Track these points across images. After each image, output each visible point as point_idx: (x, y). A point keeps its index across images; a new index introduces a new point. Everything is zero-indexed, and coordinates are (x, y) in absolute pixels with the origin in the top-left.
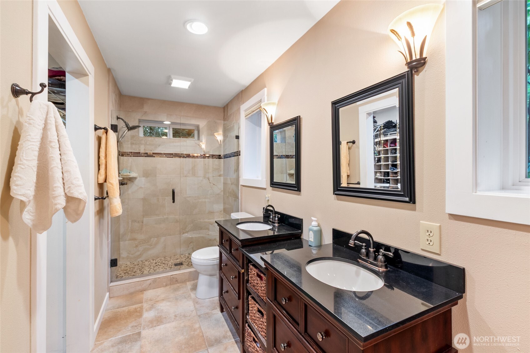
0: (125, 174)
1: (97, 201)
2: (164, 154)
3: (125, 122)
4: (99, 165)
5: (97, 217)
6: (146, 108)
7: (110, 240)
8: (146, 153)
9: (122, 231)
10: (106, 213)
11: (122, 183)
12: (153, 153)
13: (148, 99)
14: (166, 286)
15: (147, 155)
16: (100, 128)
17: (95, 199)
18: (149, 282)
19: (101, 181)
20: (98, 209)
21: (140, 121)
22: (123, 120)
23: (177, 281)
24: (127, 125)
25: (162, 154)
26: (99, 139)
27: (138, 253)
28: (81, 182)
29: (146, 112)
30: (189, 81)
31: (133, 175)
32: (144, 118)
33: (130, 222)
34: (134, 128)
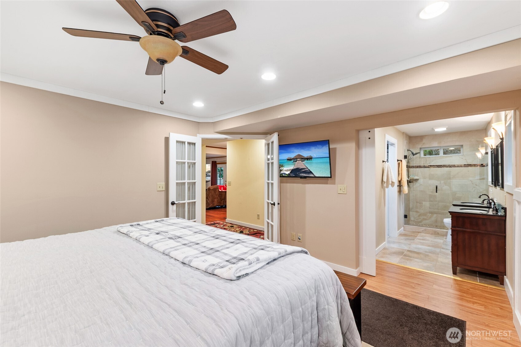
0: (412, 177)
1: (398, 187)
2: (436, 166)
3: (412, 152)
4: (399, 174)
5: (398, 193)
6: (424, 141)
7: (404, 206)
8: (425, 166)
9: (411, 206)
10: (402, 193)
11: (409, 182)
12: (429, 166)
13: (426, 136)
14: (432, 234)
15: (425, 167)
16: (399, 160)
17: (398, 186)
18: (422, 229)
19: (400, 180)
20: (398, 190)
21: (421, 149)
22: (410, 151)
23: (438, 234)
24: (412, 153)
25: (434, 166)
26: (399, 164)
27: (420, 220)
28: (394, 179)
29: (424, 143)
30: (446, 127)
31: (416, 178)
32: (423, 147)
33: (415, 203)
34: (416, 154)
